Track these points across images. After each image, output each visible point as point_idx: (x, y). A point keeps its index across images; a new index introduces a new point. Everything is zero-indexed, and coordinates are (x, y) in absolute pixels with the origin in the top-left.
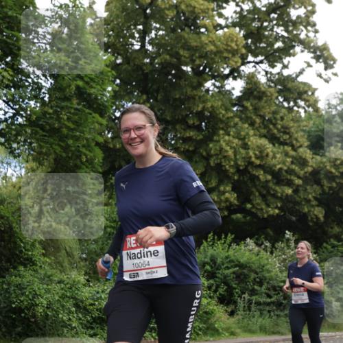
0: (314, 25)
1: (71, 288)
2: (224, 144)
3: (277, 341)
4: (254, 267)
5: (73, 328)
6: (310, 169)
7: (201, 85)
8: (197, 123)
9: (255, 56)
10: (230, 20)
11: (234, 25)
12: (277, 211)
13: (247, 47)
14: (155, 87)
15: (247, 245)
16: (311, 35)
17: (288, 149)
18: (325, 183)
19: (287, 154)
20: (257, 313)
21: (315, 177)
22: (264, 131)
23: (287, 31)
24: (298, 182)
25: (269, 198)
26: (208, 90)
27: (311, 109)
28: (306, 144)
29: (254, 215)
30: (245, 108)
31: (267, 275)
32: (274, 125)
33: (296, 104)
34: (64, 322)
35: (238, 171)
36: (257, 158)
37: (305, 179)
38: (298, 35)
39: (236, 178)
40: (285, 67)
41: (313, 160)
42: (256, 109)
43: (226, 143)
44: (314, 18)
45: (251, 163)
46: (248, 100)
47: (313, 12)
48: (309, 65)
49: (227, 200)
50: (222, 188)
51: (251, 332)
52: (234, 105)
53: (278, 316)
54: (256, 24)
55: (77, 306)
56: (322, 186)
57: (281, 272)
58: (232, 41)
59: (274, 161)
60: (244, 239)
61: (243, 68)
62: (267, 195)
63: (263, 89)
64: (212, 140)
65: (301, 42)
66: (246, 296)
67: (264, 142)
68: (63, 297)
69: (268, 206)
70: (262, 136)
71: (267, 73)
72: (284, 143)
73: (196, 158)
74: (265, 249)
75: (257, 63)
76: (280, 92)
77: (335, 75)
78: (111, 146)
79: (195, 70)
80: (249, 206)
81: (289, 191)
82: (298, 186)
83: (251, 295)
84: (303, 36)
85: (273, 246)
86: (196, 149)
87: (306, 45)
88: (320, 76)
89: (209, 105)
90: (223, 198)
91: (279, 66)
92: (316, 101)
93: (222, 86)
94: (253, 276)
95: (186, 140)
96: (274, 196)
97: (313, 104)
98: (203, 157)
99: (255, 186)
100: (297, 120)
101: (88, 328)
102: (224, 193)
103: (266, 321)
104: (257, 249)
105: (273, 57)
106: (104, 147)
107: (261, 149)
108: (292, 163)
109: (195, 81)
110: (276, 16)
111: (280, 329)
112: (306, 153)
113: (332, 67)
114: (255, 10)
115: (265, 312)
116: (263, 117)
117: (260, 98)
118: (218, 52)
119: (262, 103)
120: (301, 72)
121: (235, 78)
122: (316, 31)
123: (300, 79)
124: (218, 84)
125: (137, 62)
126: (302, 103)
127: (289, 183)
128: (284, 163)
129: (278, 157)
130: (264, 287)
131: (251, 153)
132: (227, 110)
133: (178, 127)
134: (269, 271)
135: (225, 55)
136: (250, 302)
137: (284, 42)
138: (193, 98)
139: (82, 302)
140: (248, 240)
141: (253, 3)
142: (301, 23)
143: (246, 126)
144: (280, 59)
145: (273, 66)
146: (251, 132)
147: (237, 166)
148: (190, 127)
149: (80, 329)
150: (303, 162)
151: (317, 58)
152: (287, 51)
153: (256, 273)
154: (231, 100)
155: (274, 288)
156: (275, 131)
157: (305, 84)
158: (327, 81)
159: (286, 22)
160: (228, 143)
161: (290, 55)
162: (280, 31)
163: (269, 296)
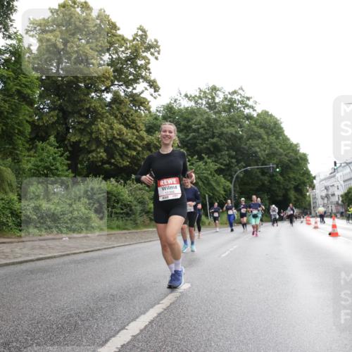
0: (149, 70)
1: (8, 203)
2: (100, 126)
3: (125, 233)
4: (115, 193)
5: (9, 226)
6: (145, 142)
7: (88, 94)
8: (86, 114)
9: (119, 81)
10: (106, 62)
11: (108, 65)
12: (128, 163)
13: (114, 76)
14: (63, 93)
15: (111, 182)
16: (148, 74)
17: (135, 131)
18: (153, 150)
19: (134, 134)
20: (116, 218)
21: (148, 146)
22: (122, 121)
23: (135, 71)
24: (139, 149)
25: (124, 156)
26: (93, 97)
27: (147, 112)
28: (144, 129)
29: (116, 166)
30: (113, 108)
31: (121, 198)
32: (128, 118)
33: (139, 108)
34: (3, 222)
35: (108, 141)
36: (118, 135)
37: (143, 148)
38: (141, 74)
39: (106, 145)
40: (134, 89)
41: (148, 138)
42: (118, 109)
43: (101, 126)
44: (149, 66)
45: (114, 137)
46: (114, 104)
47: (149, 63)
48: (146, 89)
49: (101, 157)
50: (98, 150)
51: (112, 228)
52: (107, 106)
53: (127, 220)
54: (120, 65)
55: (12, 213)
56: (152, 152)
57: (129, 196)
58: (106, 72)
59: (127, 137)
60: (110, 179)
61: (112, 87)
62: (123, 155)
63: (122, 99)
64: (93, 124)
65: (143, 77)
66: (110, 209)
67: (122, 126)
68: (4, 208)
69: (123, 161)
70: (120, 124)
71: (124, 91)
72: (132, 128)
73: (85, 133)
74: (121, 184)
75: (120, 85)
76: (131, 101)
77: (159, 95)
78: (37, 124)
79: (86, 86)
80: (113, 161)
81: (135, 153)
82: (139, 151)
83: (112, 209)
84: (143, 74)
85: (125, 183)
86: (85, 128)
87: (145, 79)
88: (152, 95)
89: (93, 105)
90: (99, 155)
91: (131, 88)
92: (150, 108)
93: (101, 96)
94: (114, 198)
95: (79, 123)
96: (127, 156)
97: (148, 109)
98: (89, 133)
99: (117, 150)
100: (140, 116)
101: (18, 226)
102: (100, 152)
103: (120, 223)
104: (116, 184)
105: (128, 83)
106: (32, 124)
107: (120, 130)
108: (136, 138)
109: (86, 91)
110: (129, 63)
111: (127, 227)
112: (144, 134)
113: (158, 91)
114: (119, 58)
115: (120, 218)
116: (122, 114)
117: (120, 104)
118: (99, 78)
119: (122, 106)
120: (142, 92)
121: (107, 92)
122: (150, 73)
123: (142, 95)
124: (98, 94)
125: (54, 79)
126: (142, 108)
127: (135, 149)
128: (132, 138)
129: (129, 135)
130: (120, 204)
131: (115, 132)
132: (102, 108)
133: (75, 115)
134: (122, 196)
135: (103, 79)
136: (112, 212)
137: (134, 76)
138: (85, 100)
139: (15, 211)
140: (112, 179)
141: (118, 55)
142: (143, 68)
143: (113, 117)
144: (131, 85)
145: (128, 88)
146: (115, 121)
147: (107, 139)
148: (82, 116)
149: (14, 227)
150: (142, 139)
151: (151, 86)
152: (135, 80)
153: (115, 196)
154: (105, 103)
155: (125, 205)
156: (128, 122)
157: (144, 98)
158: (155, 98)
159: (135, 67)
160: (103, 126)
161: (137, 83)
162: (132, 70)
163: (122, 209)
